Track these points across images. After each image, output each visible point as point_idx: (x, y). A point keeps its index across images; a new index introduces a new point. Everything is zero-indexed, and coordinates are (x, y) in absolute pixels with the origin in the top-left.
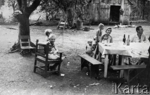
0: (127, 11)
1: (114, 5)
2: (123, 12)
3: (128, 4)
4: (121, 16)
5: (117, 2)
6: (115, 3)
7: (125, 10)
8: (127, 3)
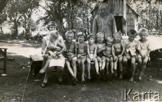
0: (132, 21)
1: (118, 15)
2: (125, 22)
3: (132, 14)
4: (124, 26)
5: (121, 13)
6: (118, 13)
7: (130, 20)
8: (131, 12)
